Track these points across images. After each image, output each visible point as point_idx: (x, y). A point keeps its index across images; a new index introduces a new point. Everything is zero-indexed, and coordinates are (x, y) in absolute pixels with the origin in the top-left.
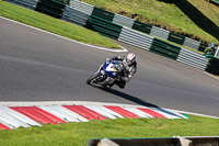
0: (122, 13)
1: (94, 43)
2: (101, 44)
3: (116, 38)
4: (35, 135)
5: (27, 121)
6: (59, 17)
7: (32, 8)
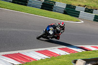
0: (79, 5)
1: (68, 20)
2: (72, 20)
3: (78, 17)
4: (48, 62)
5: (43, 56)
6: (52, 11)
7: (39, 8)
